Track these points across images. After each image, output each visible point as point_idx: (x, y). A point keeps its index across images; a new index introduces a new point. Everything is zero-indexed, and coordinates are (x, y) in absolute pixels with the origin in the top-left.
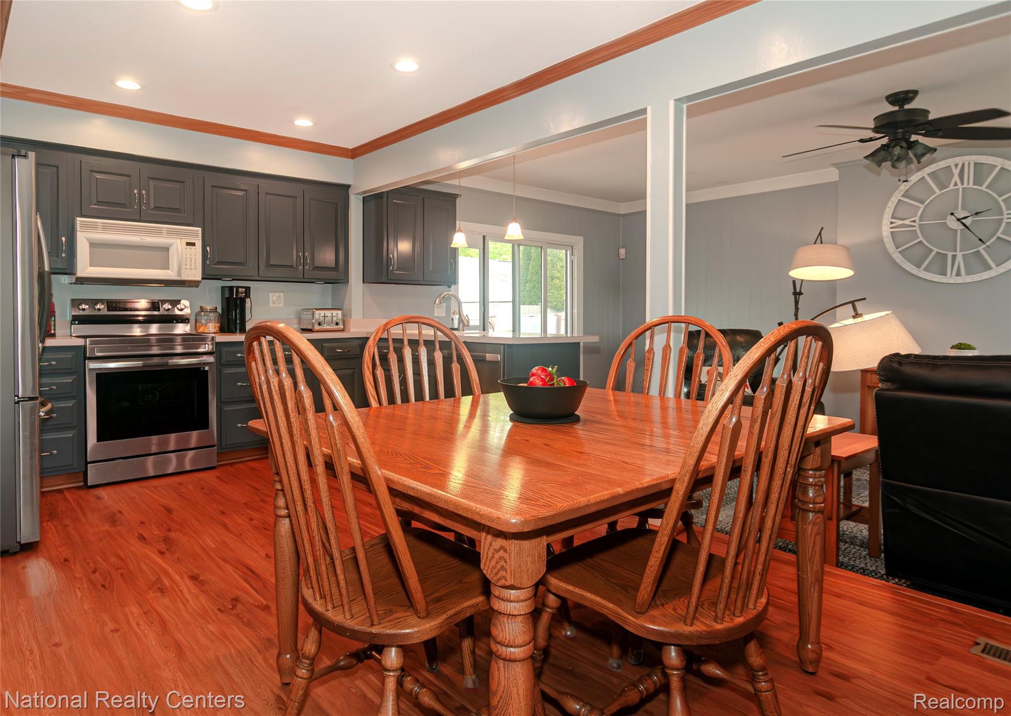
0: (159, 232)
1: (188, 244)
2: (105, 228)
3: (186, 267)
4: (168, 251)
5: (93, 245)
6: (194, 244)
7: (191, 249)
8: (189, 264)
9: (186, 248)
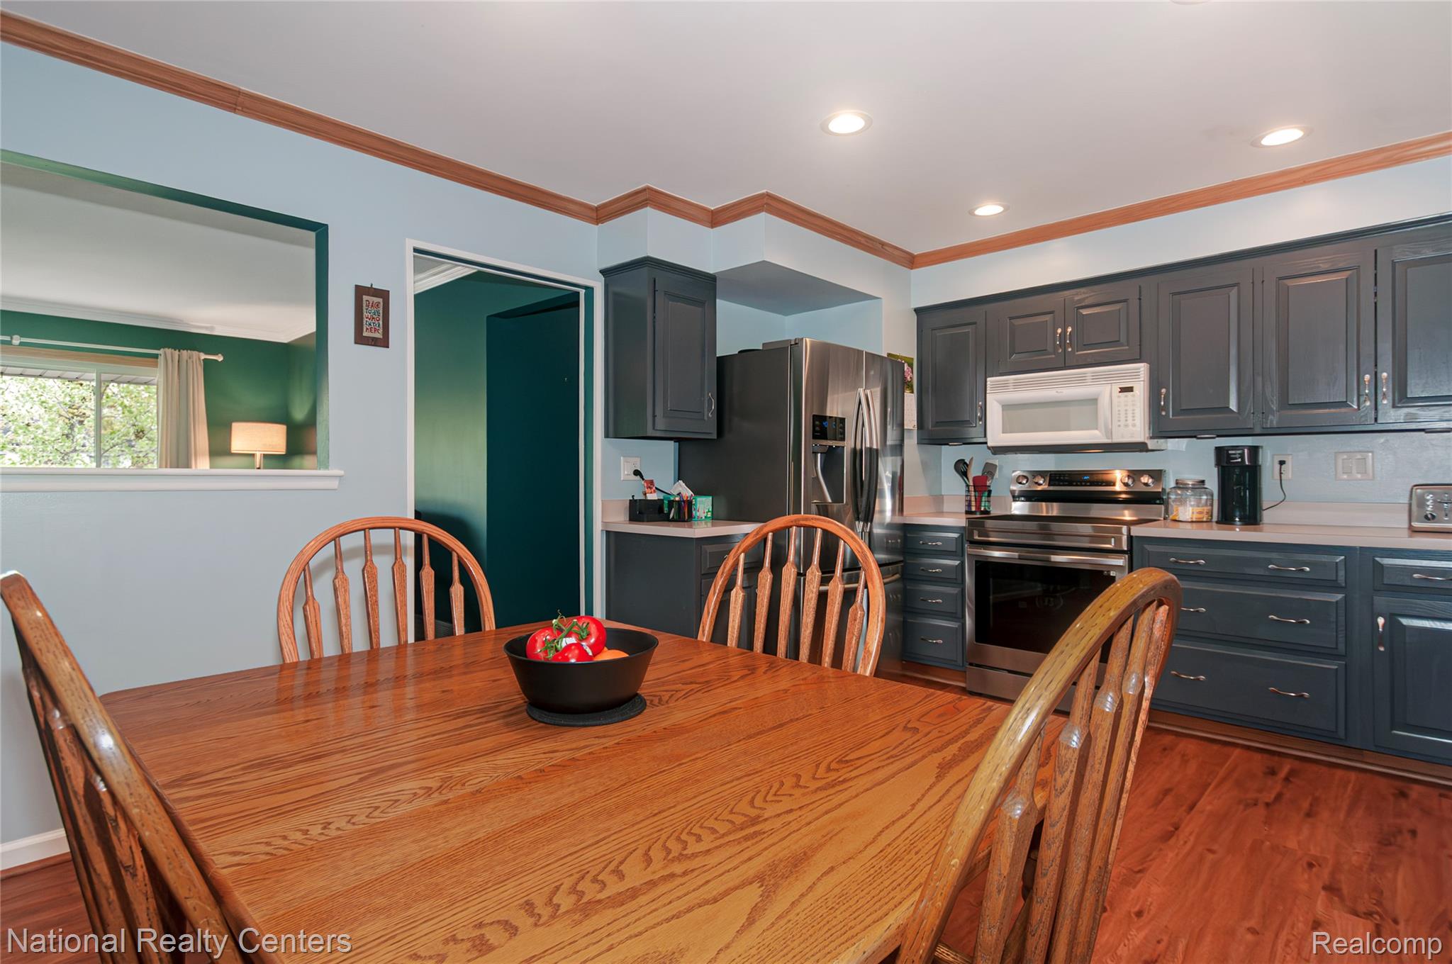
0: (1082, 380)
1: (1123, 390)
2: (1017, 385)
3: (1119, 423)
4: (1096, 404)
5: (1007, 407)
6: (1130, 389)
7: (1126, 396)
8: (1123, 418)
9: (1119, 397)
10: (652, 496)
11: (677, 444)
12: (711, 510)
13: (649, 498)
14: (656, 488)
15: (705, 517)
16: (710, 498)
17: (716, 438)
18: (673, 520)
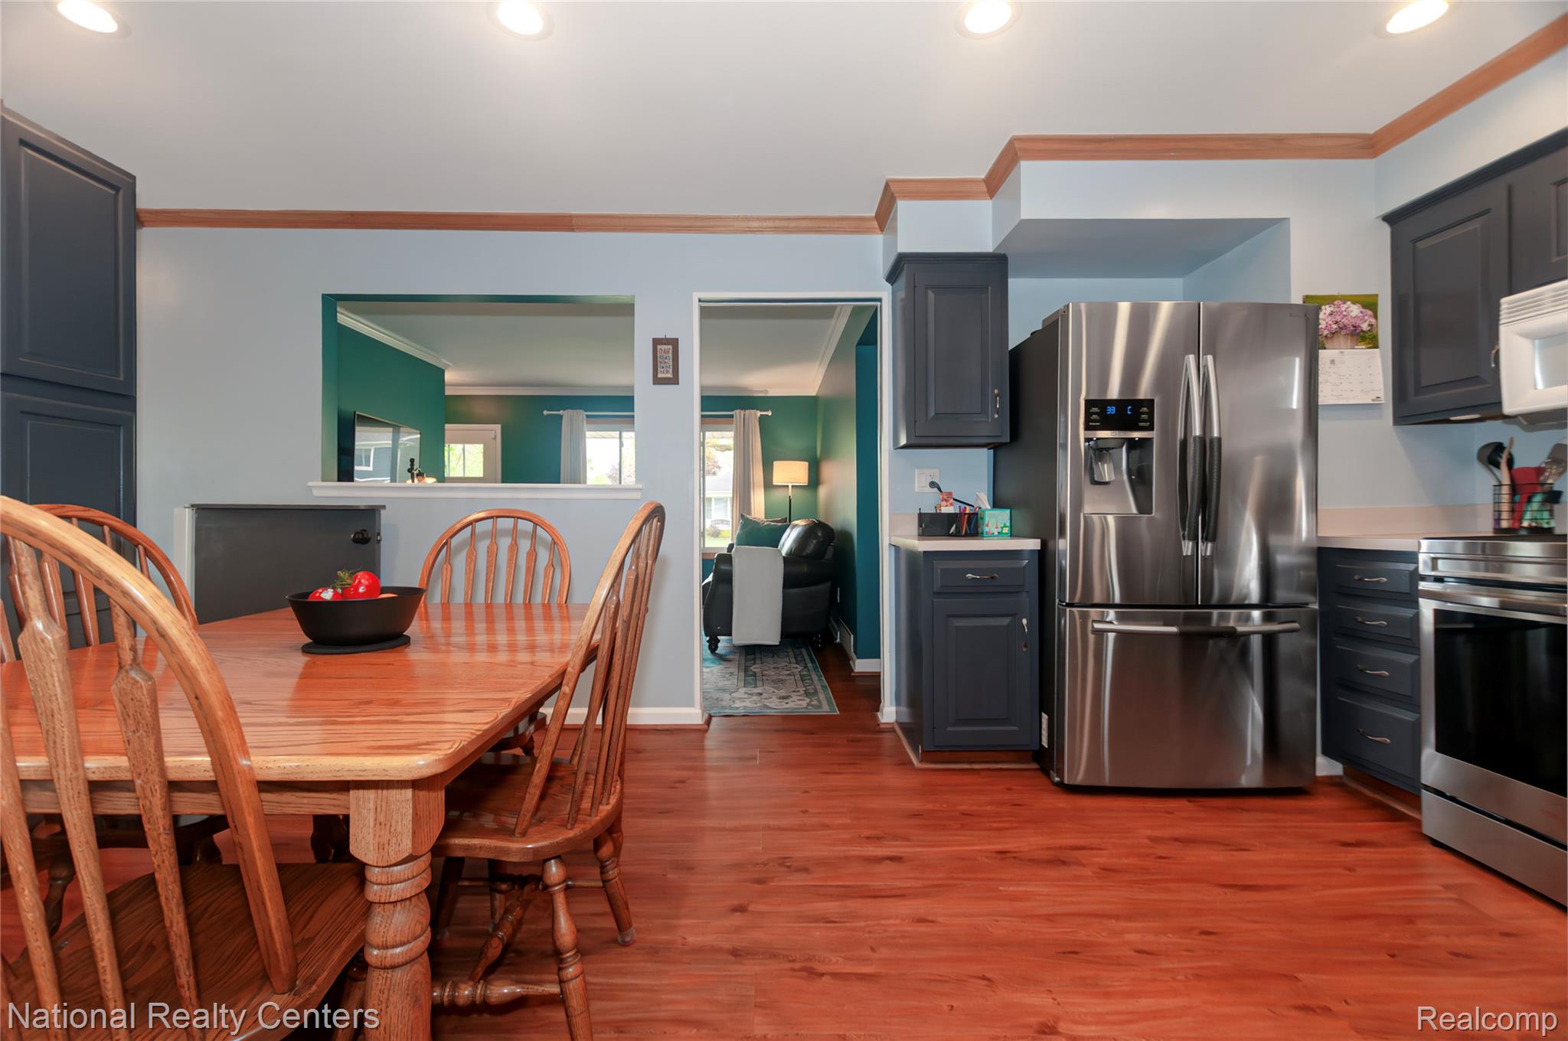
10: (948, 509)
11: (992, 451)
12: (1008, 524)
13: (943, 512)
14: (954, 499)
15: (999, 533)
16: (1008, 512)
17: (1008, 441)
18: (964, 536)
